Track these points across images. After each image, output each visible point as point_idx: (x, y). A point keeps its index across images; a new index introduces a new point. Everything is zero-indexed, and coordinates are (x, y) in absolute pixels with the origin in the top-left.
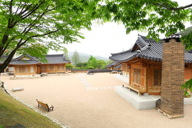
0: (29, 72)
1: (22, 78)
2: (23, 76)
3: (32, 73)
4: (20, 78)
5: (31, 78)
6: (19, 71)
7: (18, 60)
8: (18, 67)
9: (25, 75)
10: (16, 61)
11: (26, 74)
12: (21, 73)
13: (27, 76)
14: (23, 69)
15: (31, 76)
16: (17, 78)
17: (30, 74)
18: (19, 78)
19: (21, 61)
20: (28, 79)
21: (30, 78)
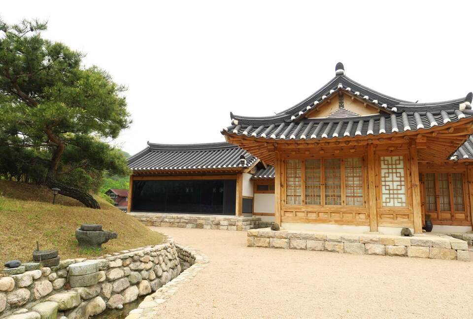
0: (372, 203)
1: (326, 247)
2: (330, 230)
3: (394, 214)
4: (310, 244)
5: (391, 249)
6: (300, 192)
7: (296, 122)
8: (296, 168)
9: (345, 227)
10: (287, 124)
11: (349, 217)
12: (316, 208)
13: (358, 232)
14: (330, 182)
15: (390, 231)
16: (290, 243)
17: (380, 215)
18: (306, 238)
19: (319, 127)
20: (366, 252)
21: (386, 254)
